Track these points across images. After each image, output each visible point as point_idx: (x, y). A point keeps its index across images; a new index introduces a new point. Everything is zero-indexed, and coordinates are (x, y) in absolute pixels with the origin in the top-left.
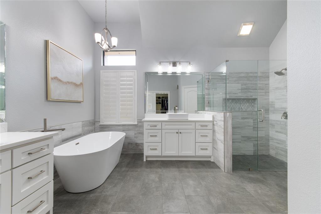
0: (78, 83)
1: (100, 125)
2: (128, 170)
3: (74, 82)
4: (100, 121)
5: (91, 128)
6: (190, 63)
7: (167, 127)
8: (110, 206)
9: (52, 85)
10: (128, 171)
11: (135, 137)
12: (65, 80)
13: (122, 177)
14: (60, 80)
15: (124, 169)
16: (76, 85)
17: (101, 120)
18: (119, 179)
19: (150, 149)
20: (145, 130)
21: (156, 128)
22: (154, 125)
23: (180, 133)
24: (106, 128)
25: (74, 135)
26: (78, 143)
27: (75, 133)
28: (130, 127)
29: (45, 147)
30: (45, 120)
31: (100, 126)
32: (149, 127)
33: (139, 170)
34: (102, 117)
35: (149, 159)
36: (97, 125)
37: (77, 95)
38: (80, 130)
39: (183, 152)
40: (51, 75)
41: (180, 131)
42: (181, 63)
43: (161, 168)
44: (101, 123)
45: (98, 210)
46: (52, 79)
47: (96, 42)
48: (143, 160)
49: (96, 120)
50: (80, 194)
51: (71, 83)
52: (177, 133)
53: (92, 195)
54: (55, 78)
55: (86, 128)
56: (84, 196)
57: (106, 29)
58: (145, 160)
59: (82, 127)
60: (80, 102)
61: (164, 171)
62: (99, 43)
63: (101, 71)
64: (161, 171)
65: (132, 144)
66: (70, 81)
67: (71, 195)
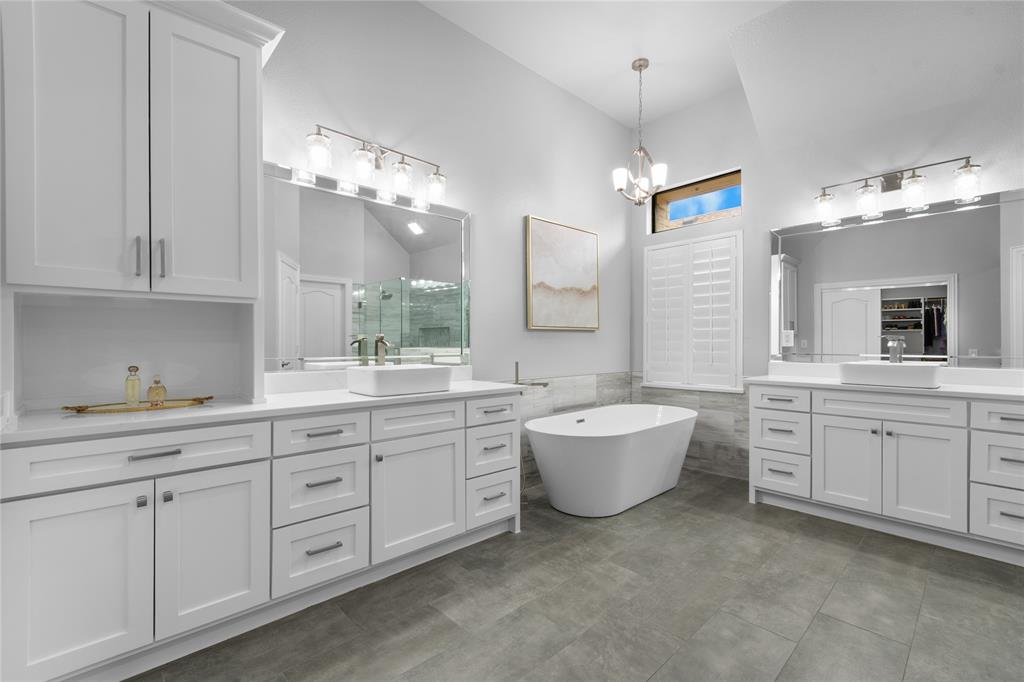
0: (587, 287)
1: (643, 387)
2: (689, 509)
3: (578, 287)
4: (642, 378)
5: (619, 392)
6: (968, 162)
7: (831, 407)
8: (611, 553)
9: (535, 299)
10: (687, 510)
11: (737, 431)
12: (557, 286)
13: (664, 518)
14: (549, 288)
15: (678, 503)
16: (582, 293)
17: (645, 373)
18: (656, 518)
19: (770, 470)
20: (752, 409)
21: (789, 406)
22: (782, 397)
23: (889, 434)
24: (656, 395)
25: (578, 403)
26: (582, 421)
27: (580, 399)
28: (722, 400)
29: (508, 407)
30: (517, 364)
31: (644, 390)
32: (766, 403)
33: (718, 516)
34: (646, 366)
35: (767, 501)
36: (637, 386)
37: (584, 314)
38: (591, 394)
39: (900, 507)
40: (533, 280)
41: (888, 427)
42: (918, 172)
43: (793, 532)
44: (645, 383)
45: (588, 549)
46: (534, 287)
47: (616, 189)
48: (748, 500)
49: (634, 374)
50: (568, 517)
51: (571, 289)
52: (874, 432)
53: (587, 525)
54: (541, 285)
55: (606, 391)
56: (575, 521)
57: (641, 149)
58: (752, 499)
59: (597, 387)
60: (591, 331)
61: (798, 541)
62: (621, 190)
63: (646, 249)
64: (787, 537)
65: (726, 448)
66: (569, 286)
67: (556, 513)
